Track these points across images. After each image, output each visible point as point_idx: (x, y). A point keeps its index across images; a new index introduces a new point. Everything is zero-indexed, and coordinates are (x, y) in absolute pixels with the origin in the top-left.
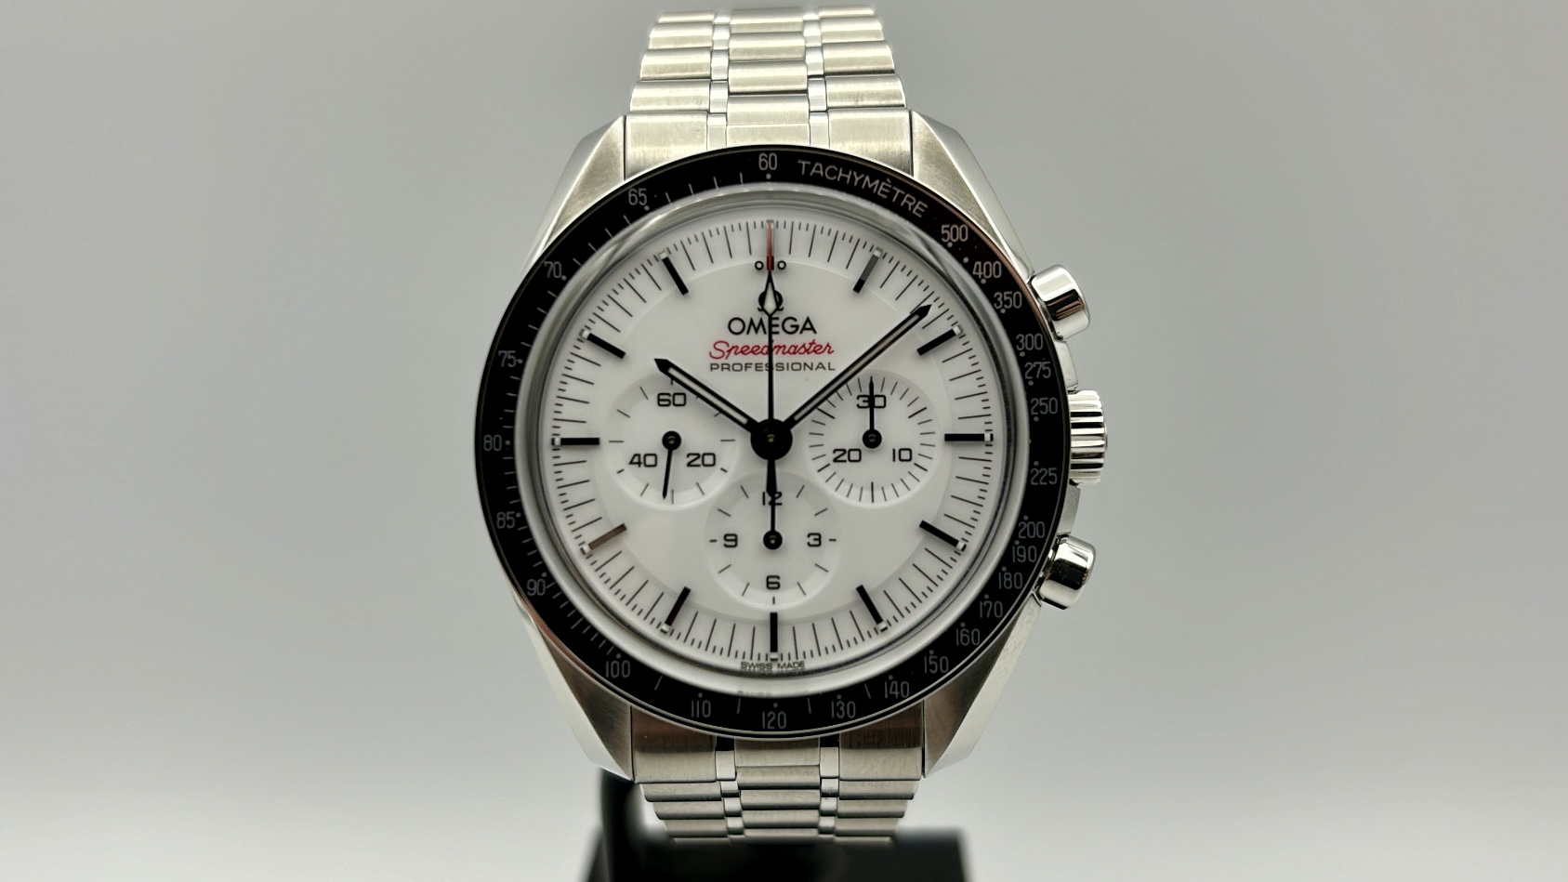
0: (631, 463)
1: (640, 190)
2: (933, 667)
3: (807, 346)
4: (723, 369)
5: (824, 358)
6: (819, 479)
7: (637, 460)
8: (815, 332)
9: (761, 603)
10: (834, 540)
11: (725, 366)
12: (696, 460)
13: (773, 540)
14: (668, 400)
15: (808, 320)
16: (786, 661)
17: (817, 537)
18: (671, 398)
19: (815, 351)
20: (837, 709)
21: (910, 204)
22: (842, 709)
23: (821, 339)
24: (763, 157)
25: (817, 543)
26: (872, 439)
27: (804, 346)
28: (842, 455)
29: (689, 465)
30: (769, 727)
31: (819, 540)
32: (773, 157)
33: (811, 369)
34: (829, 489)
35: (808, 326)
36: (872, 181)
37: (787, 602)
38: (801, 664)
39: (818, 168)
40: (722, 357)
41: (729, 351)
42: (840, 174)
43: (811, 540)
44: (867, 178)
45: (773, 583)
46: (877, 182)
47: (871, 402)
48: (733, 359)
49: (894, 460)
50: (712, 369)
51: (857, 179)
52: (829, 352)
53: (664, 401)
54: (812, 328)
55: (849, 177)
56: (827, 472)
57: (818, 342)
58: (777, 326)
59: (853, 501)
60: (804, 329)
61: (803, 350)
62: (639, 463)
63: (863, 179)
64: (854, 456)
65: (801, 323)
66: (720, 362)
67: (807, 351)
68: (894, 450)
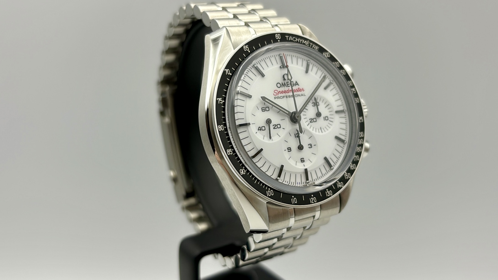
0: (258, 130)
1: (246, 46)
2: (347, 177)
3: (298, 89)
4: (278, 98)
5: (302, 92)
6: (308, 128)
7: (260, 129)
8: (299, 85)
9: (301, 167)
10: (315, 145)
11: (278, 97)
12: (276, 126)
13: (301, 148)
14: (264, 109)
15: (296, 82)
16: (310, 183)
17: (310, 145)
18: (265, 109)
19: (300, 91)
20: (328, 194)
21: (315, 47)
22: (328, 193)
23: (301, 87)
24: (277, 35)
25: (311, 147)
26: (319, 115)
27: (297, 90)
28: (312, 120)
29: (274, 128)
30: (313, 202)
31: (311, 146)
32: (279, 35)
33: (300, 96)
34: (311, 130)
35: (297, 84)
36: (304, 41)
37: (308, 165)
38: (314, 183)
39: (291, 38)
40: (277, 94)
41: (278, 93)
42: (297, 40)
43: (309, 146)
44: (303, 41)
45: (302, 160)
46: (306, 42)
47: (316, 104)
48: (280, 95)
49: (324, 120)
50: (275, 99)
51: (301, 41)
52: (303, 91)
53: (264, 110)
54: (298, 84)
55: (298, 40)
56: (309, 125)
57: (300, 88)
58: (289, 84)
59: (317, 133)
60: (296, 85)
61: (297, 91)
62: (261, 130)
63: (302, 41)
64: (315, 120)
65: (295, 83)
66: (277, 96)
67: (298, 91)
68: (324, 118)
